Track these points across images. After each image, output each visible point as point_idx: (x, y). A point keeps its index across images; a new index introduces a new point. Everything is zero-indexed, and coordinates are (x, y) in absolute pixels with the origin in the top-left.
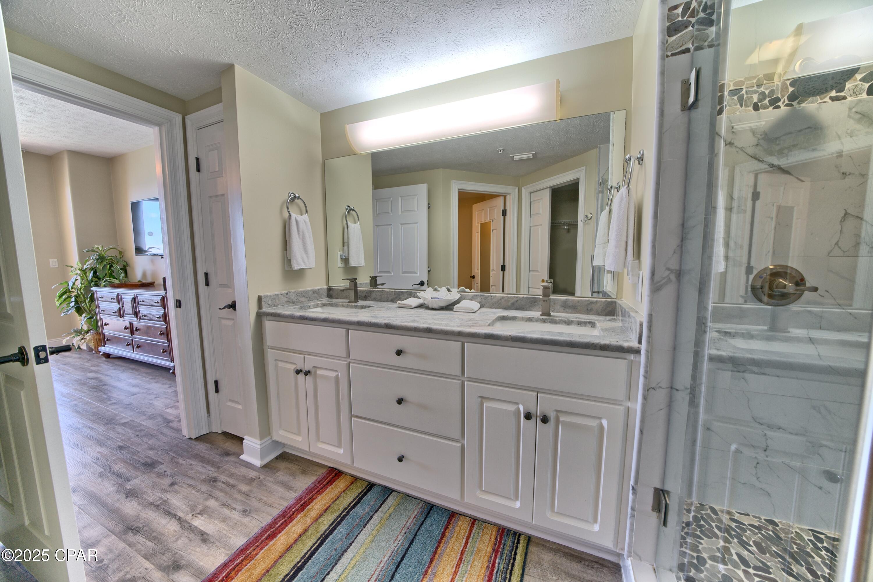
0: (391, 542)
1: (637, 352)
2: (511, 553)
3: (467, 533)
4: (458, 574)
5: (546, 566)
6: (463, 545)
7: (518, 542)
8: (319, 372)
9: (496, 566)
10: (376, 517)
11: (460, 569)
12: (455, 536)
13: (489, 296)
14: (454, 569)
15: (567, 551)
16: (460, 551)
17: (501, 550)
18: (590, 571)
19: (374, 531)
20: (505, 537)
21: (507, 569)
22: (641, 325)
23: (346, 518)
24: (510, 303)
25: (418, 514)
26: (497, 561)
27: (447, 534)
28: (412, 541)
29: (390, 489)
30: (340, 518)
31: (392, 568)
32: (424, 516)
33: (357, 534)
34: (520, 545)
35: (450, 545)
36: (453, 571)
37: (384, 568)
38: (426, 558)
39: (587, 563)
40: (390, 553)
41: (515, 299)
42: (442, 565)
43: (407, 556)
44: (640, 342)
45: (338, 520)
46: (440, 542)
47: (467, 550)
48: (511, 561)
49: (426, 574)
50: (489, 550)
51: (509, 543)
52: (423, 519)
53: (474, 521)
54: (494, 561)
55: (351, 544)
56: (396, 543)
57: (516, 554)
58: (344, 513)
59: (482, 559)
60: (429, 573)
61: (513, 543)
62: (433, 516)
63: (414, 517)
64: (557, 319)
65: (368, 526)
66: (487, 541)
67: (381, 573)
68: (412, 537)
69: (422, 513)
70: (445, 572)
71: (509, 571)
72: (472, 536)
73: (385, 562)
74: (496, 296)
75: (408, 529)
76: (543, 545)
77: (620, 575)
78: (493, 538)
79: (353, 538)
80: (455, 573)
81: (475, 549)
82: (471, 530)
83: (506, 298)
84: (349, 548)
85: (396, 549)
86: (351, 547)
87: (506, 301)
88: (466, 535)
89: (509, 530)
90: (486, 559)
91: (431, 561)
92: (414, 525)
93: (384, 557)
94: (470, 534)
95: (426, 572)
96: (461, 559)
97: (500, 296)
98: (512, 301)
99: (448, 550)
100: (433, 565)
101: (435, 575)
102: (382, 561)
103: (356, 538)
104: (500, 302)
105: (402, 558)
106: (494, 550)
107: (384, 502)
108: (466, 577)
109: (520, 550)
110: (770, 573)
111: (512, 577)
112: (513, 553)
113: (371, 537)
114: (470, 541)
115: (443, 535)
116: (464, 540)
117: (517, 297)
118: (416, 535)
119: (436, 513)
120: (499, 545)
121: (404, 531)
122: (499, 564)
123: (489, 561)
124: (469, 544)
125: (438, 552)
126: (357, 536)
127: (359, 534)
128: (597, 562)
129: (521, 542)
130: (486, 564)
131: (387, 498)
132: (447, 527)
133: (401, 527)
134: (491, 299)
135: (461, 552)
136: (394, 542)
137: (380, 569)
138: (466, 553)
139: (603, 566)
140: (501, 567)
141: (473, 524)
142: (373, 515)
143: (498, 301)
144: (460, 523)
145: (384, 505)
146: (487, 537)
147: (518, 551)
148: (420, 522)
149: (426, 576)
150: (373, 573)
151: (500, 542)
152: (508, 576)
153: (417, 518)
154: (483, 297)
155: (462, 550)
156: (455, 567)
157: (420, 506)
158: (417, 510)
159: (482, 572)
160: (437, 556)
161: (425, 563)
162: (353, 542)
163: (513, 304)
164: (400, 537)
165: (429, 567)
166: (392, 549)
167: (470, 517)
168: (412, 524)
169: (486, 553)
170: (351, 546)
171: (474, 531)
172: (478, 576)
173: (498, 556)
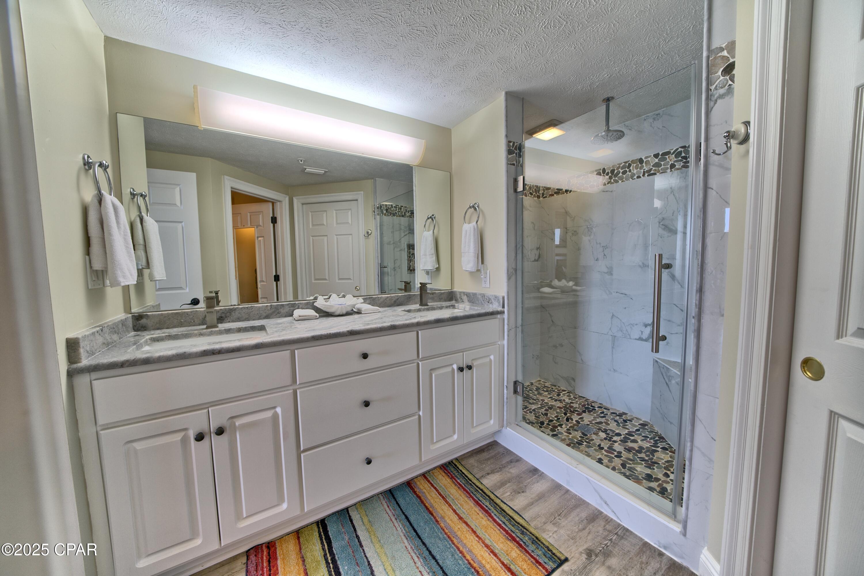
0: (395, 532)
1: (502, 313)
2: (459, 473)
3: (429, 484)
4: (451, 504)
5: (476, 465)
6: (435, 491)
7: (456, 465)
8: (238, 422)
9: (461, 483)
10: (359, 533)
11: (449, 502)
12: (425, 491)
13: (376, 298)
14: (447, 505)
15: (475, 451)
16: (438, 495)
17: (453, 475)
18: (491, 452)
19: (373, 540)
20: (448, 469)
21: (467, 480)
22: (503, 298)
23: (337, 559)
24: (393, 301)
25: (388, 503)
26: (459, 481)
27: (420, 495)
28: (407, 518)
29: (343, 510)
30: (331, 565)
31: (418, 542)
32: (393, 500)
33: (364, 556)
34: (458, 465)
35: (429, 498)
36: (448, 506)
37: (413, 546)
38: (427, 516)
39: (486, 449)
40: (403, 537)
41: (396, 298)
42: (439, 510)
43: (415, 527)
44: (503, 307)
45: (332, 567)
46: (422, 502)
47: (440, 491)
48: (463, 475)
49: (438, 522)
50: (449, 480)
51: (452, 469)
52: (395, 502)
53: (424, 475)
54: (458, 483)
55: (369, 564)
56: (399, 529)
57: (461, 471)
58: (329, 558)
59: (452, 487)
60: (439, 520)
61: (454, 467)
62: (398, 495)
63: (388, 507)
64: (435, 306)
65: (363, 543)
66: (443, 478)
67: (415, 551)
68: (404, 517)
69: (389, 500)
70: (445, 511)
71: (468, 480)
72: (432, 482)
73: (408, 544)
74: (382, 297)
75: (394, 515)
76: (465, 458)
77: (500, 444)
78: (444, 474)
79: (365, 560)
80: (450, 505)
81: (443, 487)
82: (429, 481)
83: (390, 298)
84: (372, 567)
85: (404, 531)
86: (373, 565)
87: (389, 300)
88: (430, 486)
89: (445, 464)
90: (453, 485)
91: (432, 514)
92: (395, 510)
93: (404, 543)
94: (431, 483)
95: (437, 521)
96: (443, 497)
97: (385, 297)
98: (394, 299)
99: (432, 501)
100: (435, 515)
101: (443, 518)
102: (406, 546)
103: (367, 558)
104: (386, 301)
105: (415, 531)
106: (451, 478)
107: (351, 521)
108: (456, 502)
109: (461, 468)
110: (528, 407)
111: (472, 481)
112: (460, 472)
113: (377, 546)
114: (435, 486)
115: (419, 497)
116: (432, 488)
117: (398, 296)
118: (404, 513)
119: (398, 492)
120: (450, 474)
121: (393, 519)
122: (461, 481)
123: (456, 485)
124: (437, 487)
125: (429, 507)
126: (366, 556)
127: (365, 554)
128: (488, 446)
129: (456, 464)
130: (456, 488)
131: (350, 517)
132: (415, 492)
133: (388, 519)
134: (379, 300)
135: (440, 495)
136: (397, 530)
137: (412, 550)
138: (442, 493)
139: (491, 445)
140: (464, 482)
141: (425, 477)
142: (356, 534)
143: (384, 301)
144: (418, 483)
145: (354, 522)
146: (440, 477)
147: (460, 469)
148: (396, 505)
149: (440, 523)
150: (410, 557)
151: (449, 472)
152: (470, 482)
153: (390, 505)
154: (371, 299)
155: (438, 493)
156: (446, 504)
157: (382, 498)
158: (384, 502)
159: (459, 492)
160: (431, 509)
161: (431, 519)
162: (369, 562)
163: (395, 302)
164: (396, 525)
165: (435, 518)
166: (402, 535)
167: (420, 475)
168: (392, 511)
169: (449, 483)
170: (371, 565)
171: (431, 480)
172: (460, 495)
173: (456, 479)
